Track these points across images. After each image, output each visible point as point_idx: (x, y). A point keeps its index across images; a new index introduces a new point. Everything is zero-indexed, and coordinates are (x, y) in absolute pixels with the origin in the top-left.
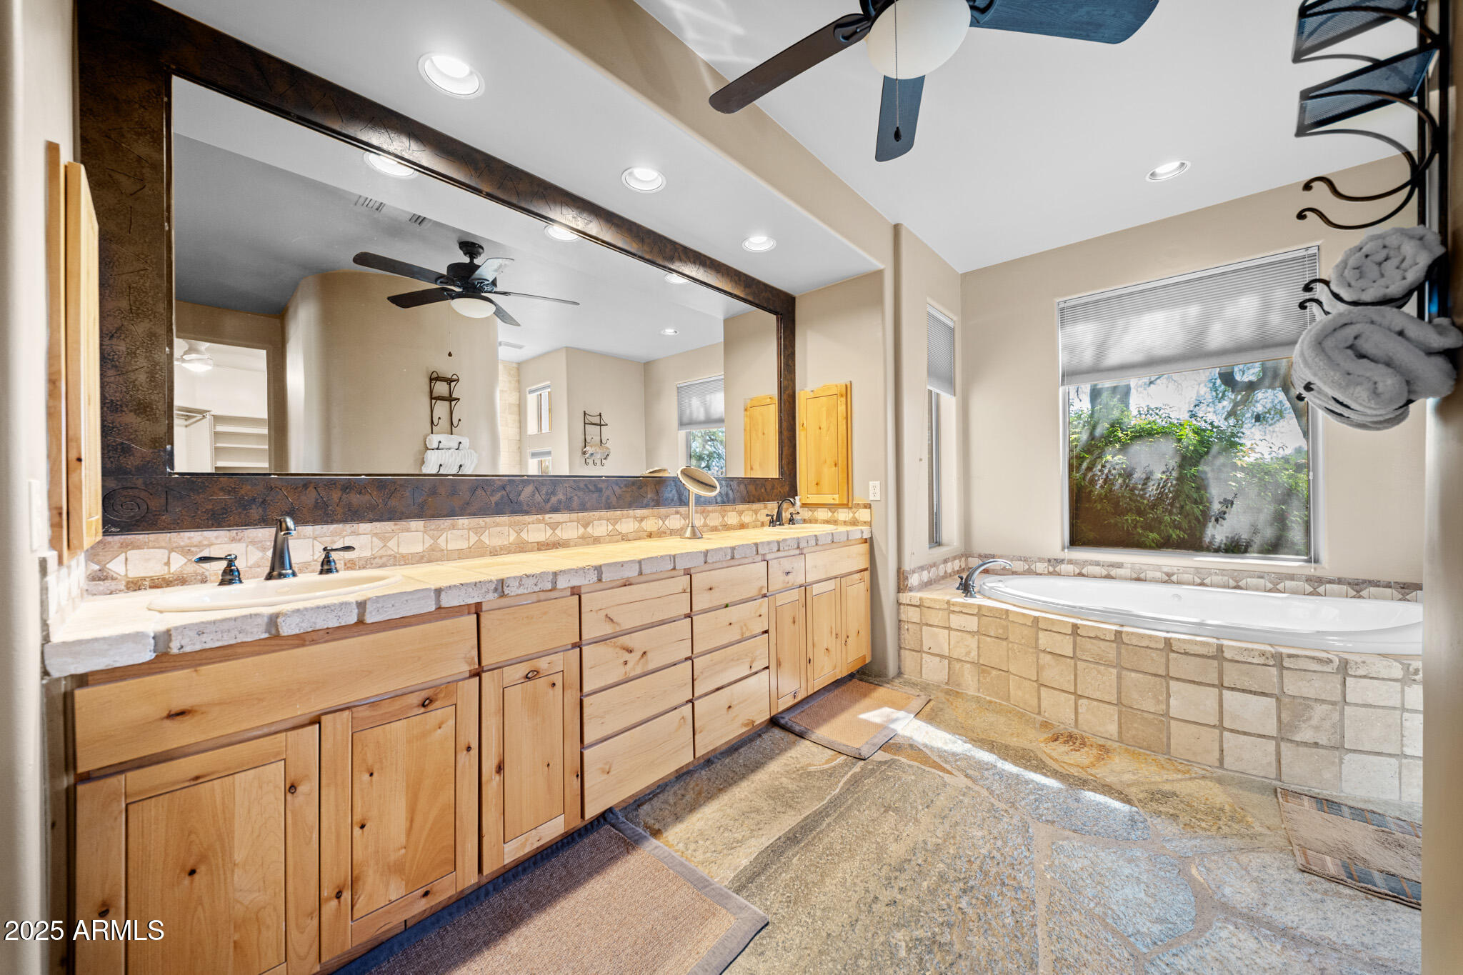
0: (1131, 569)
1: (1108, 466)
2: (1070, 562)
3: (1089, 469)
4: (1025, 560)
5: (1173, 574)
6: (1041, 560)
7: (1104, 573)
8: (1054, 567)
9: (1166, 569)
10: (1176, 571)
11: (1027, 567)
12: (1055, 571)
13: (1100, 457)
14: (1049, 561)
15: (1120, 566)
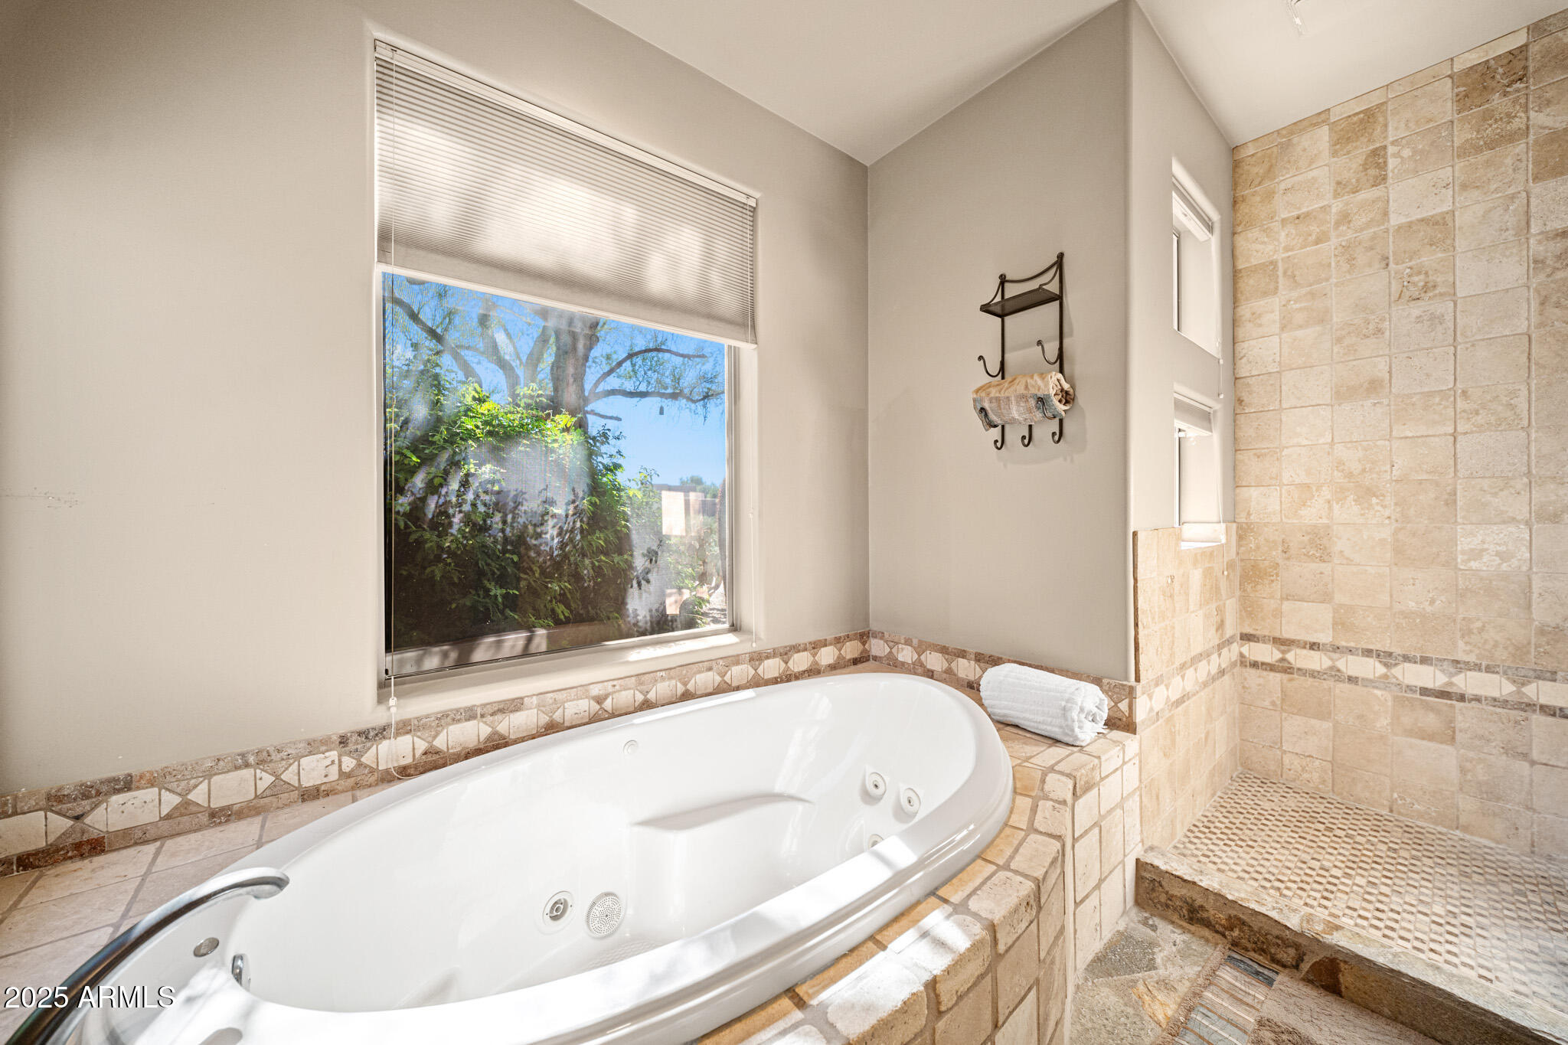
0: (538, 706)
1: (475, 484)
2: (405, 728)
3: (433, 488)
4: (263, 760)
5: (606, 697)
6: (314, 746)
7: (485, 731)
8: (357, 754)
9: (596, 691)
10: (610, 689)
11: (268, 779)
12: (360, 765)
13: (455, 464)
14: (343, 741)
15: (515, 705)
